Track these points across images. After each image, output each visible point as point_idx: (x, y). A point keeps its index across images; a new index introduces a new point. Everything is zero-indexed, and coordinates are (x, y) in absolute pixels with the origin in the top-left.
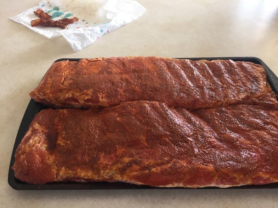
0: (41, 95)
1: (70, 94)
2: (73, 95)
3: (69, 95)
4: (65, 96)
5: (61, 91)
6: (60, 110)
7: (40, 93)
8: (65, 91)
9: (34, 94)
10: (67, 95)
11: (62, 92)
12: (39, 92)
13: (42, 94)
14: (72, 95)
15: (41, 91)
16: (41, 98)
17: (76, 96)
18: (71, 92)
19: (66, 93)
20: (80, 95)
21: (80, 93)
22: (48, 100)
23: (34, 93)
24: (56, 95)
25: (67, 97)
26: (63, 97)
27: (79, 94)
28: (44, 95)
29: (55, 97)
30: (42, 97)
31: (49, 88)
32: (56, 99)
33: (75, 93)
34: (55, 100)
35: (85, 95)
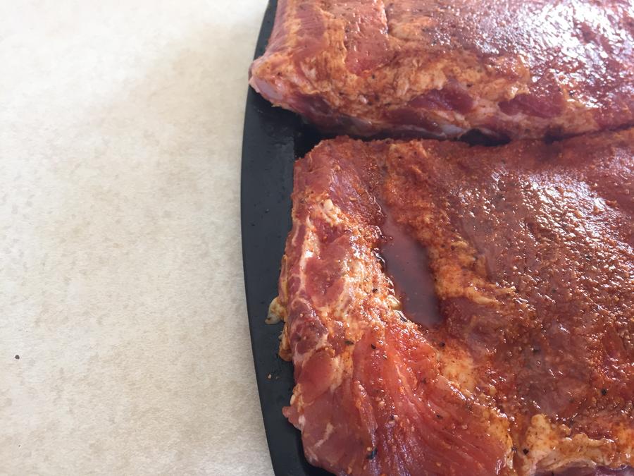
0: (308, 80)
1: (436, 73)
2: (452, 78)
3: (432, 80)
4: (416, 82)
5: (394, 60)
6: (393, 146)
7: (304, 69)
8: (414, 62)
9: (279, 74)
10: (424, 81)
11: (398, 64)
12: (297, 65)
13: (313, 72)
14: (448, 77)
15: (307, 60)
16: (309, 90)
17: (465, 83)
18: (440, 66)
19: (419, 69)
20: (481, 81)
21: (479, 71)
22: (338, 102)
23: (278, 69)
24: (374, 77)
25: (424, 87)
26: (407, 87)
27: (478, 76)
28: (319, 78)
29: (368, 86)
30: (309, 88)
31: (341, 49)
32: (374, 98)
33: (459, 70)
34: (365, 101)
35: (502, 80)
